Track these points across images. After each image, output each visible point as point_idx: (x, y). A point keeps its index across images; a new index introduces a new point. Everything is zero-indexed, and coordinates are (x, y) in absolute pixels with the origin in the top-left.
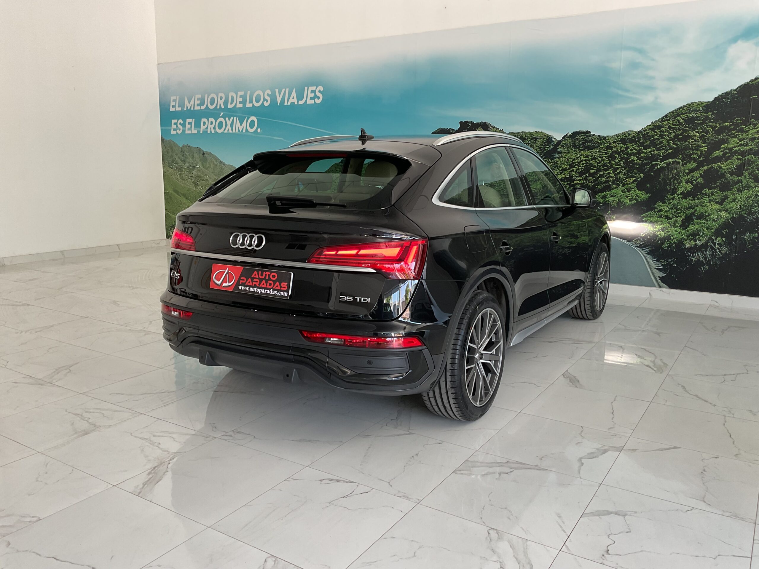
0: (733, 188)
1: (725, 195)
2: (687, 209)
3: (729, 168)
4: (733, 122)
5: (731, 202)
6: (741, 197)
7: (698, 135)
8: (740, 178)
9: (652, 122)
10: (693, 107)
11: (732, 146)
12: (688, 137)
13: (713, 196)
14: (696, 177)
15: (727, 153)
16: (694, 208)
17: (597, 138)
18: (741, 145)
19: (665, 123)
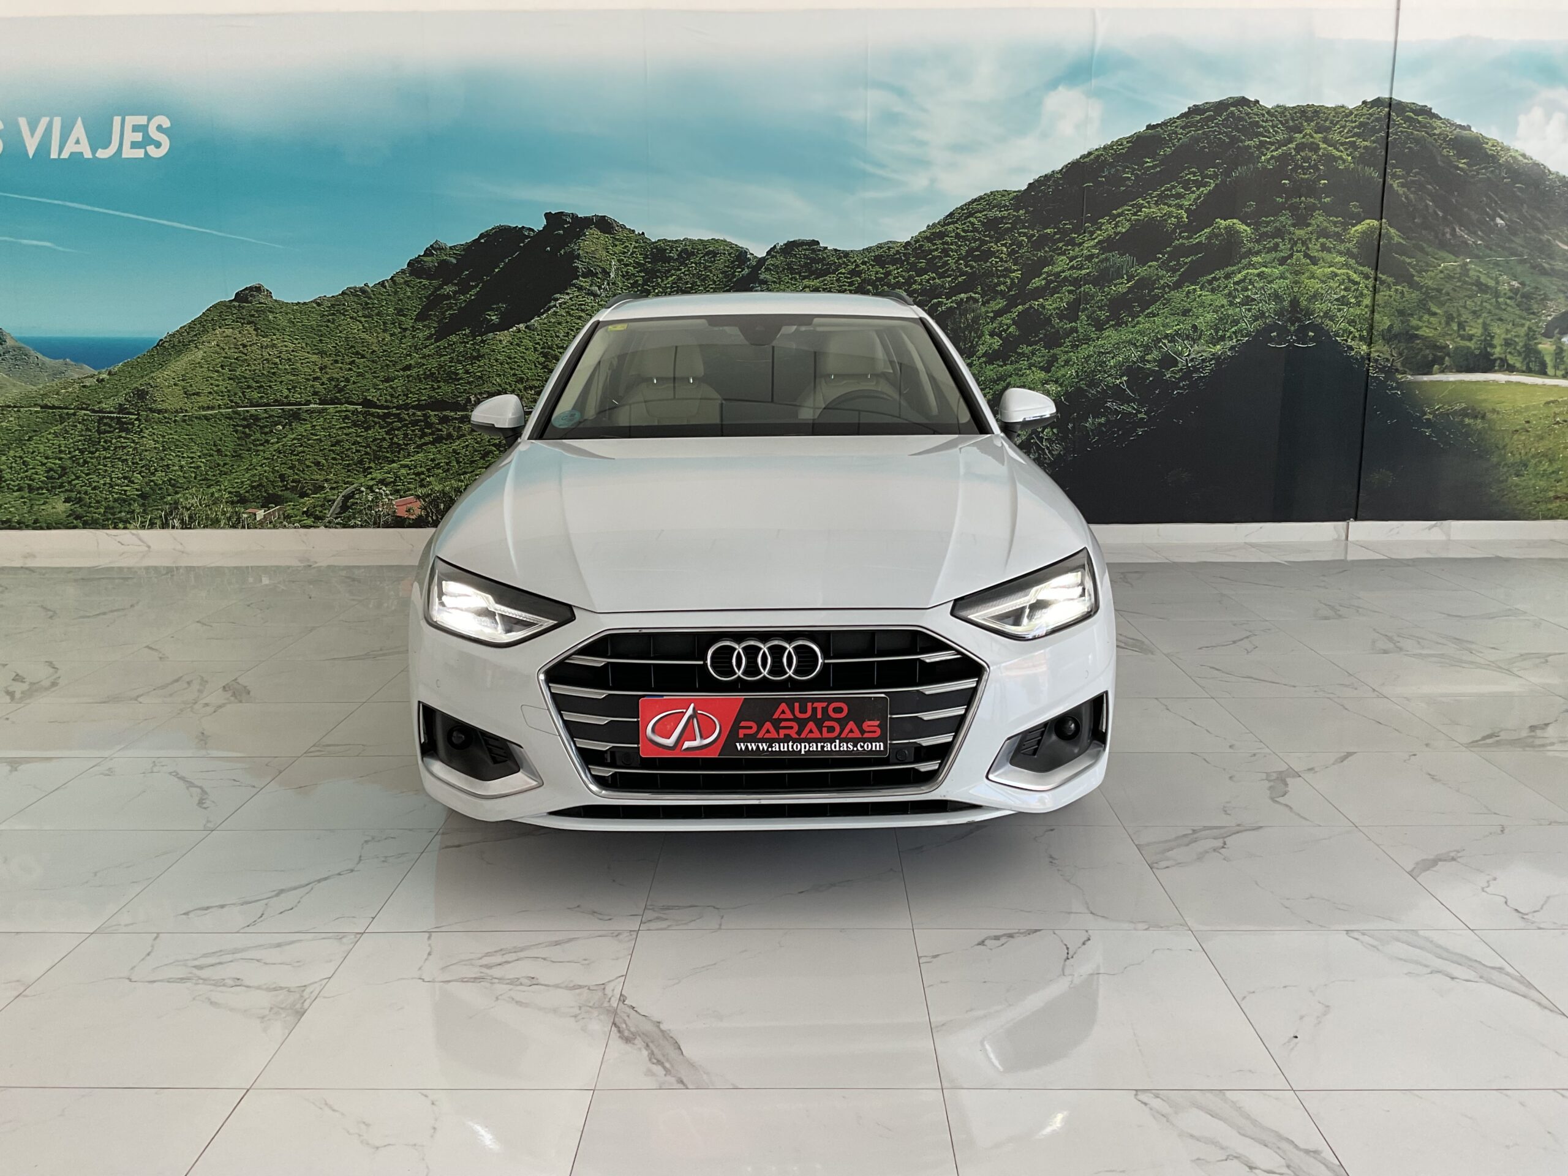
0: (1064, 343)
1: (1054, 354)
2: (995, 382)
3: (1057, 308)
4: (1059, 229)
5: (1063, 366)
6: (1077, 357)
7: (1005, 250)
8: (1074, 324)
9: (928, 226)
10: (995, 199)
11: (1059, 269)
12: (990, 254)
13: (1034, 358)
14: (1007, 325)
15: (1052, 282)
16: (1006, 380)
17: (833, 255)
18: (1072, 268)
19: (950, 228)
